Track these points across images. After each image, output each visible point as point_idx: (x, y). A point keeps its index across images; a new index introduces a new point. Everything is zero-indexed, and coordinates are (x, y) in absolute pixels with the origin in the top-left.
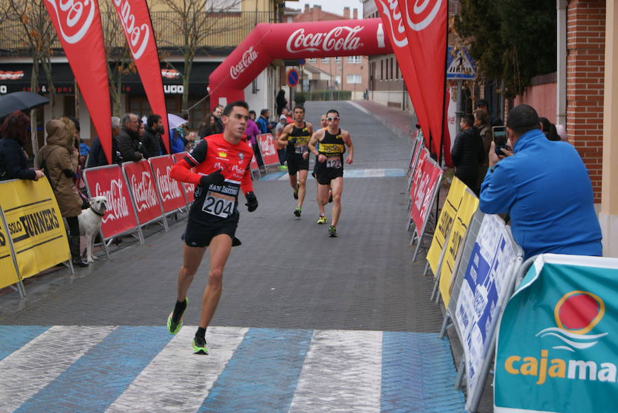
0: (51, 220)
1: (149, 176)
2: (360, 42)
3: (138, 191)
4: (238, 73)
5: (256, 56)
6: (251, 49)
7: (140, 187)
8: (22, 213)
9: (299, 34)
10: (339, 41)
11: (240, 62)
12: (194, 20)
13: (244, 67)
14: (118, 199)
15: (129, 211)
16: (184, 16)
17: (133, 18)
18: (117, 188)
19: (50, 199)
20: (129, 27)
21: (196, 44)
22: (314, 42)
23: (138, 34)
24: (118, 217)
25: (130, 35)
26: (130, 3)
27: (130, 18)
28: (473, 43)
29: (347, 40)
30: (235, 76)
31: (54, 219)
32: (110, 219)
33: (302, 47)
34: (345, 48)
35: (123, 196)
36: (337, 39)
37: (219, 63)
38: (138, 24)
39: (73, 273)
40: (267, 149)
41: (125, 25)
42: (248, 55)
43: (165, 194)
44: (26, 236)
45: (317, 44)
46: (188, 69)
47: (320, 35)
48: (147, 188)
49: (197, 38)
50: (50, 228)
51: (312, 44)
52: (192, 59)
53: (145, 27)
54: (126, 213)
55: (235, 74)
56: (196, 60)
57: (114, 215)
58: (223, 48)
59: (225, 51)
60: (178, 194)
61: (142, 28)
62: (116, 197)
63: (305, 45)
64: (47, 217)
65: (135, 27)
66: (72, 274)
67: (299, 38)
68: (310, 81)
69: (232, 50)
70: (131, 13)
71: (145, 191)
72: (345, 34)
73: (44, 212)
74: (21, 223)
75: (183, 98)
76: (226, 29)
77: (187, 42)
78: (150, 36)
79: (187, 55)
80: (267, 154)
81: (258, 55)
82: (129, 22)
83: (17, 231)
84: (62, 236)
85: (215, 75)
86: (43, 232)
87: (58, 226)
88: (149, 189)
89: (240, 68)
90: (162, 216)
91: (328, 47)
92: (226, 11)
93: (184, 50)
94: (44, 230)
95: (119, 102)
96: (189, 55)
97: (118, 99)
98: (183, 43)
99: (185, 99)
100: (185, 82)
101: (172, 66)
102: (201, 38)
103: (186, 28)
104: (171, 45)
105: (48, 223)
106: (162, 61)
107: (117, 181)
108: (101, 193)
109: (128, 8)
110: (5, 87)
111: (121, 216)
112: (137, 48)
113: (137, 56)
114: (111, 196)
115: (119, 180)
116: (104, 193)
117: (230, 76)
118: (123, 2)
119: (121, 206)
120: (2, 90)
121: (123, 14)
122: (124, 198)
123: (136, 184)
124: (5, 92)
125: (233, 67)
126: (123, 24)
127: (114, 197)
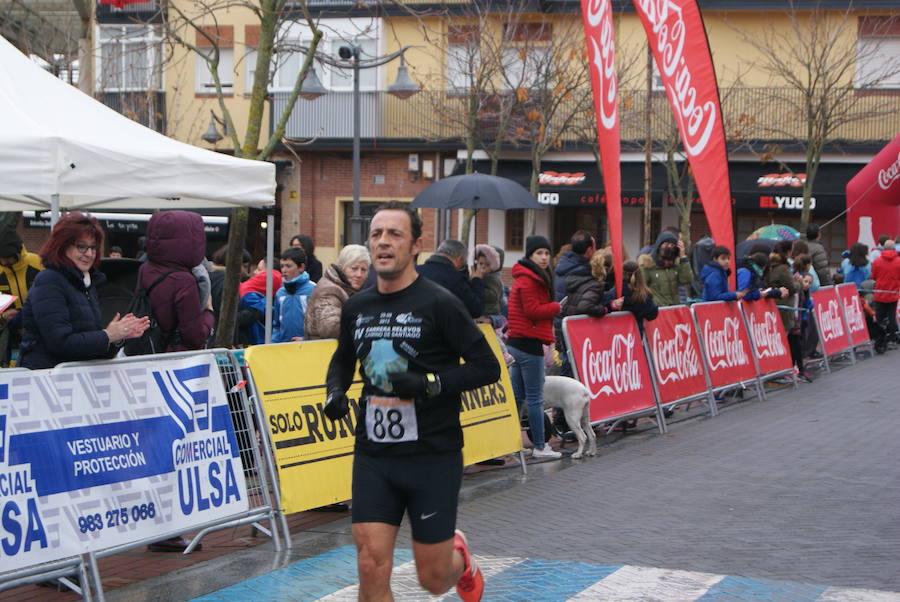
0: (492, 392)
1: (689, 332)
3: (664, 353)
4: (890, 180)
7: (670, 348)
11: (894, 165)
12: (824, 99)
13: (899, 172)
14: (625, 364)
15: (642, 381)
16: (809, 95)
17: (693, 92)
18: (624, 347)
20: (686, 107)
21: (825, 135)
23: (700, 118)
24: (619, 390)
25: (686, 120)
26: (690, 70)
27: (690, 93)
30: (886, 185)
32: (604, 393)
35: (634, 359)
37: (863, 165)
38: (700, 102)
39: (525, 472)
41: (680, 103)
43: (715, 360)
46: (813, 172)
48: (682, 349)
49: (826, 127)
50: (487, 403)
52: (818, 159)
53: (710, 107)
54: (636, 385)
55: (886, 181)
56: (825, 160)
57: (614, 388)
58: (865, 142)
59: (872, 147)
60: (742, 360)
61: (706, 107)
62: (620, 360)
65: (695, 106)
66: (523, 473)
69: (884, 146)
70: (690, 87)
71: (678, 354)
75: (803, 215)
76: (873, 113)
77: (810, 133)
78: (716, 120)
79: (809, 152)
82: (688, 99)
84: (509, 416)
85: (855, 183)
86: (473, 407)
87: (504, 400)
88: (687, 352)
89: (894, 173)
90: (707, 392)
92: (869, 87)
93: (806, 143)
94: (476, 405)
95: (688, 220)
96: (814, 152)
97: (687, 216)
98: (807, 135)
99: (805, 218)
100: (807, 192)
101: (789, 169)
102: (833, 127)
103: (810, 112)
104: (789, 138)
105: (485, 396)
106: (770, 160)
107: (626, 337)
108: (592, 354)
109: (686, 77)
110: (557, 196)
111: (626, 390)
112: (694, 141)
113: (695, 151)
114: (610, 358)
115: (630, 335)
116: (598, 353)
117: (878, 184)
118: (680, 68)
119: (629, 375)
120: (553, 199)
121: (678, 87)
122: (636, 363)
123: (660, 343)
124: (556, 202)
125: (883, 171)
126: (676, 103)
127: (617, 361)
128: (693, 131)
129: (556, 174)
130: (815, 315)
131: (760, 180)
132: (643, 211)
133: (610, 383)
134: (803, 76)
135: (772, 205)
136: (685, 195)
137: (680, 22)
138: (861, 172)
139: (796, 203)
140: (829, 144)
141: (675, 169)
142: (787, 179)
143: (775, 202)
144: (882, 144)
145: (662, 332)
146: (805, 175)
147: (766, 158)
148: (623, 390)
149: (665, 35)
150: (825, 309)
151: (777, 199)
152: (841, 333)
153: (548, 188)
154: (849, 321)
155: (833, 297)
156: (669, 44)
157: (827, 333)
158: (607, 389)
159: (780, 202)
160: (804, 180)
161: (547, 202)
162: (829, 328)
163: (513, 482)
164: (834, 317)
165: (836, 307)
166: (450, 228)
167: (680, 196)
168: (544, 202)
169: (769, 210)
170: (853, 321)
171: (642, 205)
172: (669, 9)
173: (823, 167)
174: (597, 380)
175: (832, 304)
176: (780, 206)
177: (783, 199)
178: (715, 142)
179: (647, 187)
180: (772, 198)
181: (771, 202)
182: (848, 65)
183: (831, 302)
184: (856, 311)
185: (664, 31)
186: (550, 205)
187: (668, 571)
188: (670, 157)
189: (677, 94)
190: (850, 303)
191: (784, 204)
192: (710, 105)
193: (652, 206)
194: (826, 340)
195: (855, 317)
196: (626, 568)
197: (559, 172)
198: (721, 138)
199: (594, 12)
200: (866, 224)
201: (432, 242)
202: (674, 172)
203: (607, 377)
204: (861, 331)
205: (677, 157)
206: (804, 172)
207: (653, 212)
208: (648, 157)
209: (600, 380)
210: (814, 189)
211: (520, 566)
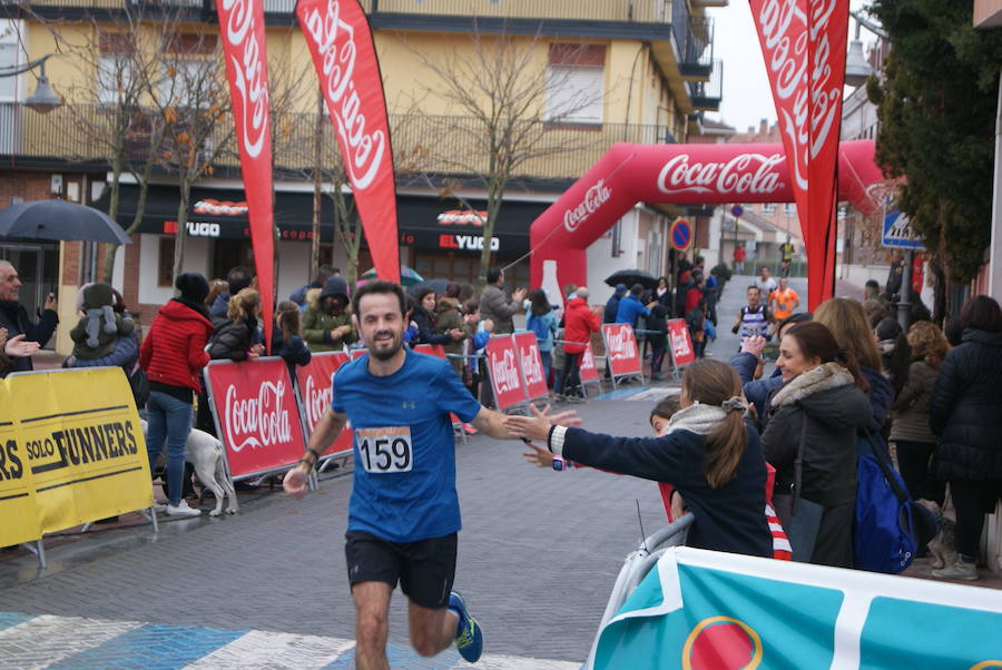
0: (122, 442)
2: (778, 180)
3: (318, 402)
4: (577, 222)
5: (608, 196)
6: (600, 183)
7: (324, 397)
8: (57, 426)
9: (679, 163)
10: (744, 178)
11: (581, 206)
12: (508, 133)
13: (587, 213)
14: (273, 414)
15: (292, 434)
16: (492, 128)
17: (362, 119)
18: (273, 395)
19: (126, 407)
20: (354, 135)
21: (508, 171)
22: (704, 177)
23: (368, 148)
24: (266, 442)
25: (353, 150)
26: (359, 96)
27: (358, 121)
28: (904, 188)
29: (757, 177)
30: (572, 227)
31: (127, 438)
32: (249, 445)
33: (682, 185)
34: (753, 190)
35: (284, 408)
36: (741, 174)
37: (547, 205)
38: (369, 130)
39: (157, 530)
40: (619, 349)
41: (347, 132)
42: (595, 194)
44: (63, 464)
45: (708, 181)
46: (495, 210)
47: (714, 166)
49: (511, 162)
50: (114, 454)
51: (699, 180)
52: (501, 196)
53: (379, 135)
54: (285, 437)
55: (573, 223)
56: (508, 197)
57: (260, 441)
58: (553, 180)
59: (559, 186)
61: (375, 137)
62: (269, 410)
63: (688, 181)
64: (114, 436)
65: (364, 135)
66: (153, 531)
67: (679, 169)
68: (758, 244)
69: (572, 184)
70: (359, 113)
72: (754, 166)
73: (108, 427)
74: (54, 442)
75: (483, 257)
76: (560, 149)
77: (492, 168)
78: (385, 151)
79: (491, 189)
80: (619, 356)
81: (612, 195)
82: (356, 127)
83: (44, 455)
84: (140, 468)
85: (539, 223)
86: (99, 458)
87: (134, 451)
89: (581, 214)
91: (725, 187)
92: (556, 120)
93: (488, 179)
94: (103, 456)
95: (356, 258)
96: (496, 188)
97: (354, 254)
98: (488, 169)
99: (485, 259)
100: (488, 232)
101: (469, 206)
102: (516, 162)
103: (493, 145)
104: (468, 171)
105: (113, 446)
106: (450, 195)
107: (276, 385)
108: (236, 403)
109: (355, 103)
110: (217, 227)
111: (274, 442)
112: (361, 173)
113: (362, 184)
114: (257, 407)
115: (280, 383)
116: (244, 402)
117: (564, 226)
118: (348, 93)
119: (278, 426)
120: (213, 230)
121: (345, 114)
122: (286, 413)
123: (314, 392)
124: (217, 233)
125: (569, 211)
126: (342, 131)
127: (264, 410)
128: (360, 162)
129: (216, 202)
130: (488, 365)
131: (441, 217)
132: (311, 246)
133: (256, 434)
134: (487, 106)
135: (452, 245)
136: (353, 230)
137: (351, 43)
138: (546, 212)
139: (477, 243)
140: (513, 181)
141: (343, 202)
142: (469, 217)
143: (456, 242)
144: (569, 182)
145: (316, 379)
146: (486, 213)
147: (446, 192)
148: (271, 442)
149: (333, 57)
150: (500, 358)
151: (458, 238)
152: (517, 385)
153: (208, 218)
154: (526, 372)
155: (510, 346)
156: (337, 67)
157: (501, 385)
158: (253, 441)
159: (461, 241)
160: (485, 219)
161: (206, 233)
162: (503, 379)
163: (143, 541)
164: (509, 368)
165: (512, 357)
166: (97, 259)
167: (348, 231)
168: (202, 233)
169: (450, 249)
170: (530, 373)
171: (310, 240)
172: (339, 29)
173: (506, 205)
174: (241, 431)
175: (508, 353)
176: (461, 245)
177: (465, 238)
178: (384, 176)
179: (315, 220)
180: (452, 237)
181: (452, 240)
182: (534, 96)
183: (506, 351)
184: (534, 362)
185: (331, 52)
186: (210, 237)
187: (298, 636)
188: (338, 187)
189: (343, 121)
190: (527, 353)
191: (465, 244)
192: (379, 134)
193: (321, 241)
194: (500, 392)
195: (533, 368)
196: (254, 633)
197: (221, 201)
198: (389, 170)
199: (236, 29)
200: (550, 268)
201: (76, 274)
202: (341, 205)
203: (252, 427)
204: (538, 384)
205: (345, 189)
206: (485, 210)
207: (321, 248)
208: (318, 189)
209: (245, 431)
210: (494, 230)
211: (138, 630)
